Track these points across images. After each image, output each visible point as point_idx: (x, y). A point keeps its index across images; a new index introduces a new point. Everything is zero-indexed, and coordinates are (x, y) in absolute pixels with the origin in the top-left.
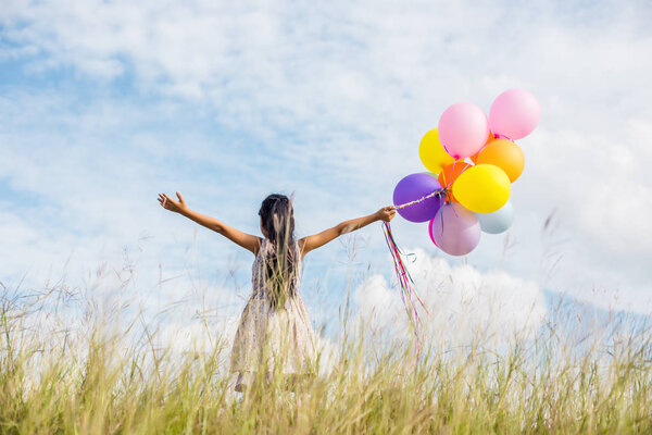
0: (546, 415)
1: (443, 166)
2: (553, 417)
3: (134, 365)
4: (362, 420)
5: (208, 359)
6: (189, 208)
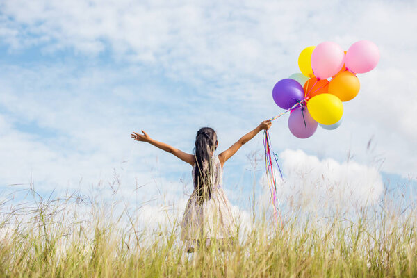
3: (123, 241)
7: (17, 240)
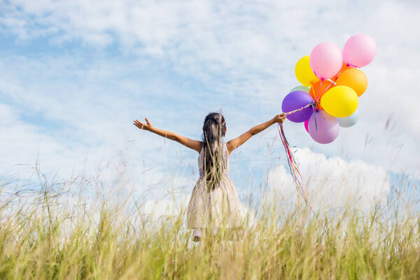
0: (396, 250)
1: (312, 83)
2: (400, 251)
4: (277, 256)
5: (176, 220)
6: (153, 126)
7: (20, 222)
